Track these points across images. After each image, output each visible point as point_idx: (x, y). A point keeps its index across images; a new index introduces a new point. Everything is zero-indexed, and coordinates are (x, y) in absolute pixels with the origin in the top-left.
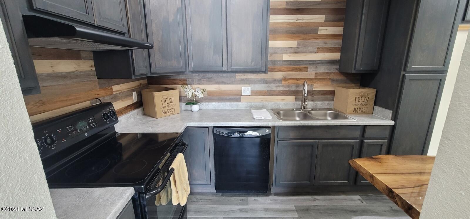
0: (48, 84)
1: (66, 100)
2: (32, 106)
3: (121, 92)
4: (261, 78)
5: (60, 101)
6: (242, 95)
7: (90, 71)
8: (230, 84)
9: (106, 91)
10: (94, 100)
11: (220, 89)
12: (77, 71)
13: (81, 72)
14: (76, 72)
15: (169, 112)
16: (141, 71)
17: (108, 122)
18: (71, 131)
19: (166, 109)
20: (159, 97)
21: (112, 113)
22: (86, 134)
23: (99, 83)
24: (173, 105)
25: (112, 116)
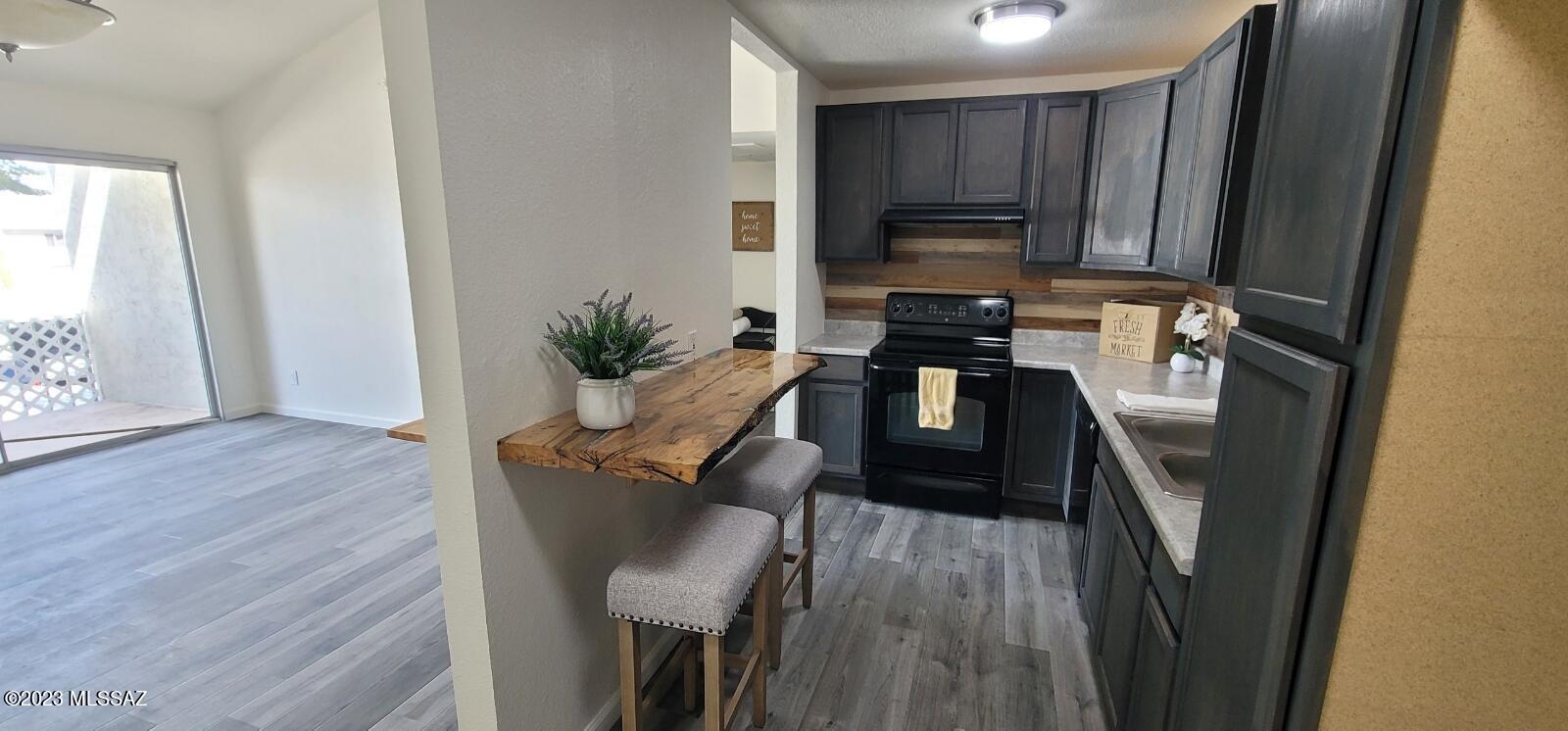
2: (925, 279)
3: (1071, 293)
7: (1009, 253)
10: (1003, 291)
12: (986, 251)
13: (992, 253)
15: (1126, 351)
16: (1043, 256)
17: (987, 319)
18: (932, 310)
19: (1120, 341)
20: (1111, 313)
21: (1002, 313)
22: (947, 320)
23: (1022, 271)
24: (1138, 340)
25: (1001, 315)
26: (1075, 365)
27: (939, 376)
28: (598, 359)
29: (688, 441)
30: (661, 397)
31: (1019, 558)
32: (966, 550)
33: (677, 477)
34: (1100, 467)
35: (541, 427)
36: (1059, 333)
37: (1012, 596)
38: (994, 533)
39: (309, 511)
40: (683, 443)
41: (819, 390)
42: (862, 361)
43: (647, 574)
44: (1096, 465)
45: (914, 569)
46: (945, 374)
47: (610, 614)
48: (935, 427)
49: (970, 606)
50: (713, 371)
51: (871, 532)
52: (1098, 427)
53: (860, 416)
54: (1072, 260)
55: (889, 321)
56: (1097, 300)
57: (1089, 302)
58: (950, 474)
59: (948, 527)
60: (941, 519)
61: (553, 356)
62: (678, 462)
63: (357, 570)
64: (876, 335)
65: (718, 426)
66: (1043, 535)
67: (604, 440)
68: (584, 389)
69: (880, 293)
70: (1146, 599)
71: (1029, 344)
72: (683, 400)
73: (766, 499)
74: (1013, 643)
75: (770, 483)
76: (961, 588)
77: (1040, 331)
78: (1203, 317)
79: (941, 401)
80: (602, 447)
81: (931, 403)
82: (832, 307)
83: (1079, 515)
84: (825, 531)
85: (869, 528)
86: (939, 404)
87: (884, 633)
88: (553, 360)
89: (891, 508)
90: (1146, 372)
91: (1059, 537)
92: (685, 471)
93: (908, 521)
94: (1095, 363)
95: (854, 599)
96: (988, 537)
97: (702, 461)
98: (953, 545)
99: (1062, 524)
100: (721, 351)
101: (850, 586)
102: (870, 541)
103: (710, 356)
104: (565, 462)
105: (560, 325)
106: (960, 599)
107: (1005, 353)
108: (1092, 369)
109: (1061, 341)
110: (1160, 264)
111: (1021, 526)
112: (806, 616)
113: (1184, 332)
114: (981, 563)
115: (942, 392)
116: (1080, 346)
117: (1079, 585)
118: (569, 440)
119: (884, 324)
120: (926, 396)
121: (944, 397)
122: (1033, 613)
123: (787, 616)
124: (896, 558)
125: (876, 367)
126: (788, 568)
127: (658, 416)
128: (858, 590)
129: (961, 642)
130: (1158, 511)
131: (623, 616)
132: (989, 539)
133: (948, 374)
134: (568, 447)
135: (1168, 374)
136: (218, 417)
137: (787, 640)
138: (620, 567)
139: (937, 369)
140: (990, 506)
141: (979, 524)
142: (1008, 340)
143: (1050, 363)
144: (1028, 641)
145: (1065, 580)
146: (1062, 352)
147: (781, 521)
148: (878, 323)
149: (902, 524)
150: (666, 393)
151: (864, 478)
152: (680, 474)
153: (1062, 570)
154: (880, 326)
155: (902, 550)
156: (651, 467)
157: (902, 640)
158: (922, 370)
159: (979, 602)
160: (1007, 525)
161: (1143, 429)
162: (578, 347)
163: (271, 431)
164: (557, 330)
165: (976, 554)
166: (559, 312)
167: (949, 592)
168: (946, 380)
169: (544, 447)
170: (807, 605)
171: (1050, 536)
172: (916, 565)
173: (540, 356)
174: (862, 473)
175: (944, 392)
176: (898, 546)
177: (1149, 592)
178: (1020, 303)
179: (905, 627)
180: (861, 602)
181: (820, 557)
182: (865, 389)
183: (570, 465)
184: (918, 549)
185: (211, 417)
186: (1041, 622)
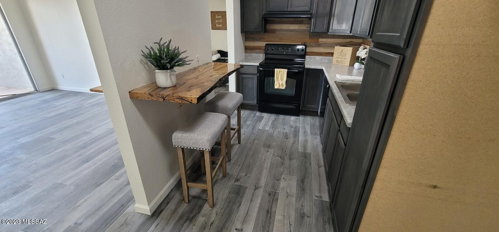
2: (278, 39)
3: (325, 43)
7: (306, 29)
9: (314, 40)
10: (303, 43)
14: (298, 29)
15: (341, 63)
16: (317, 30)
17: (298, 53)
18: (280, 50)
19: (339, 59)
20: (337, 50)
21: (302, 50)
22: (285, 53)
23: (309, 36)
24: (345, 59)
25: (302, 51)
26: (325, 67)
27: (281, 71)
28: (161, 62)
29: (195, 90)
30: (186, 77)
31: (304, 127)
32: (288, 126)
33: (190, 102)
34: (329, 99)
35: (144, 87)
36: (321, 57)
37: (301, 138)
38: (297, 120)
39: (75, 121)
40: (192, 91)
41: (243, 77)
42: (256, 67)
43: (185, 133)
44: (328, 98)
45: (273, 131)
46: (283, 71)
47: (174, 146)
48: (280, 88)
49: (289, 141)
50: (205, 69)
51: (260, 121)
52: (329, 86)
53: (256, 85)
54: (326, 31)
55: (266, 54)
56: (332, 46)
57: (331, 46)
58: (284, 103)
59: (283, 119)
60: (281, 117)
61: (146, 62)
62: (191, 96)
63: (93, 138)
64: (262, 58)
65: (205, 86)
66: (312, 120)
67: (166, 91)
68: (157, 73)
69: (263, 44)
70: (338, 136)
71: (311, 61)
72: (194, 78)
73: (224, 111)
74: (300, 151)
75: (226, 105)
76: (286, 136)
77: (315, 56)
78: (366, 50)
79: (282, 80)
80: (165, 93)
81: (279, 80)
82: (247, 49)
83: (322, 115)
84: (245, 121)
85: (259, 120)
86: (281, 81)
87: (263, 150)
88: (146, 64)
89: (266, 114)
90: (346, 69)
91: (317, 121)
92: (193, 100)
93: (271, 118)
94: (331, 67)
95: (254, 140)
96: (295, 122)
97: (199, 96)
98: (285, 124)
99: (318, 117)
100: (208, 63)
101: (253, 137)
102: (259, 124)
103: (204, 65)
104: (152, 98)
105: (146, 51)
106: (286, 140)
107: (303, 64)
108: (330, 68)
109: (321, 60)
110: (354, 33)
111: (305, 118)
112: (239, 146)
113: (359, 56)
114: (293, 129)
115: (282, 77)
116: (327, 61)
117: (321, 133)
118: (153, 91)
119: (264, 55)
120: (277, 78)
121: (283, 78)
122: (307, 143)
123: (233, 146)
124: (267, 128)
125: (261, 69)
126: (232, 132)
127: (185, 83)
128: (255, 138)
129: (285, 151)
130: (344, 109)
131: (178, 146)
132: (296, 122)
133: (284, 71)
134: (153, 93)
135: (353, 70)
136: (37, 91)
137: (233, 153)
138: (176, 132)
139: (281, 69)
140: (297, 112)
141: (293, 118)
142: (304, 60)
143: (317, 67)
144: (305, 151)
145: (317, 133)
146: (321, 63)
147: (229, 117)
148: (262, 54)
149: (269, 118)
150: (188, 76)
151: (258, 105)
152: (191, 100)
153: (317, 130)
154: (263, 55)
155: (269, 126)
156: (182, 98)
157: (268, 151)
158: (276, 70)
159: (291, 140)
160: (301, 118)
161: (342, 86)
162: (153, 59)
163: (57, 95)
164: (146, 53)
165: (291, 127)
166: (145, 46)
167: (283, 138)
168: (284, 73)
169: (145, 93)
170: (239, 143)
171: (314, 121)
172: (273, 130)
173: (141, 62)
174: (257, 104)
175: (283, 77)
176: (268, 125)
177: (339, 133)
178: (308, 47)
179: (269, 148)
180: (256, 141)
181: (243, 129)
182: (258, 76)
183: (155, 99)
184: (274, 126)
185: (35, 91)
186: (309, 145)
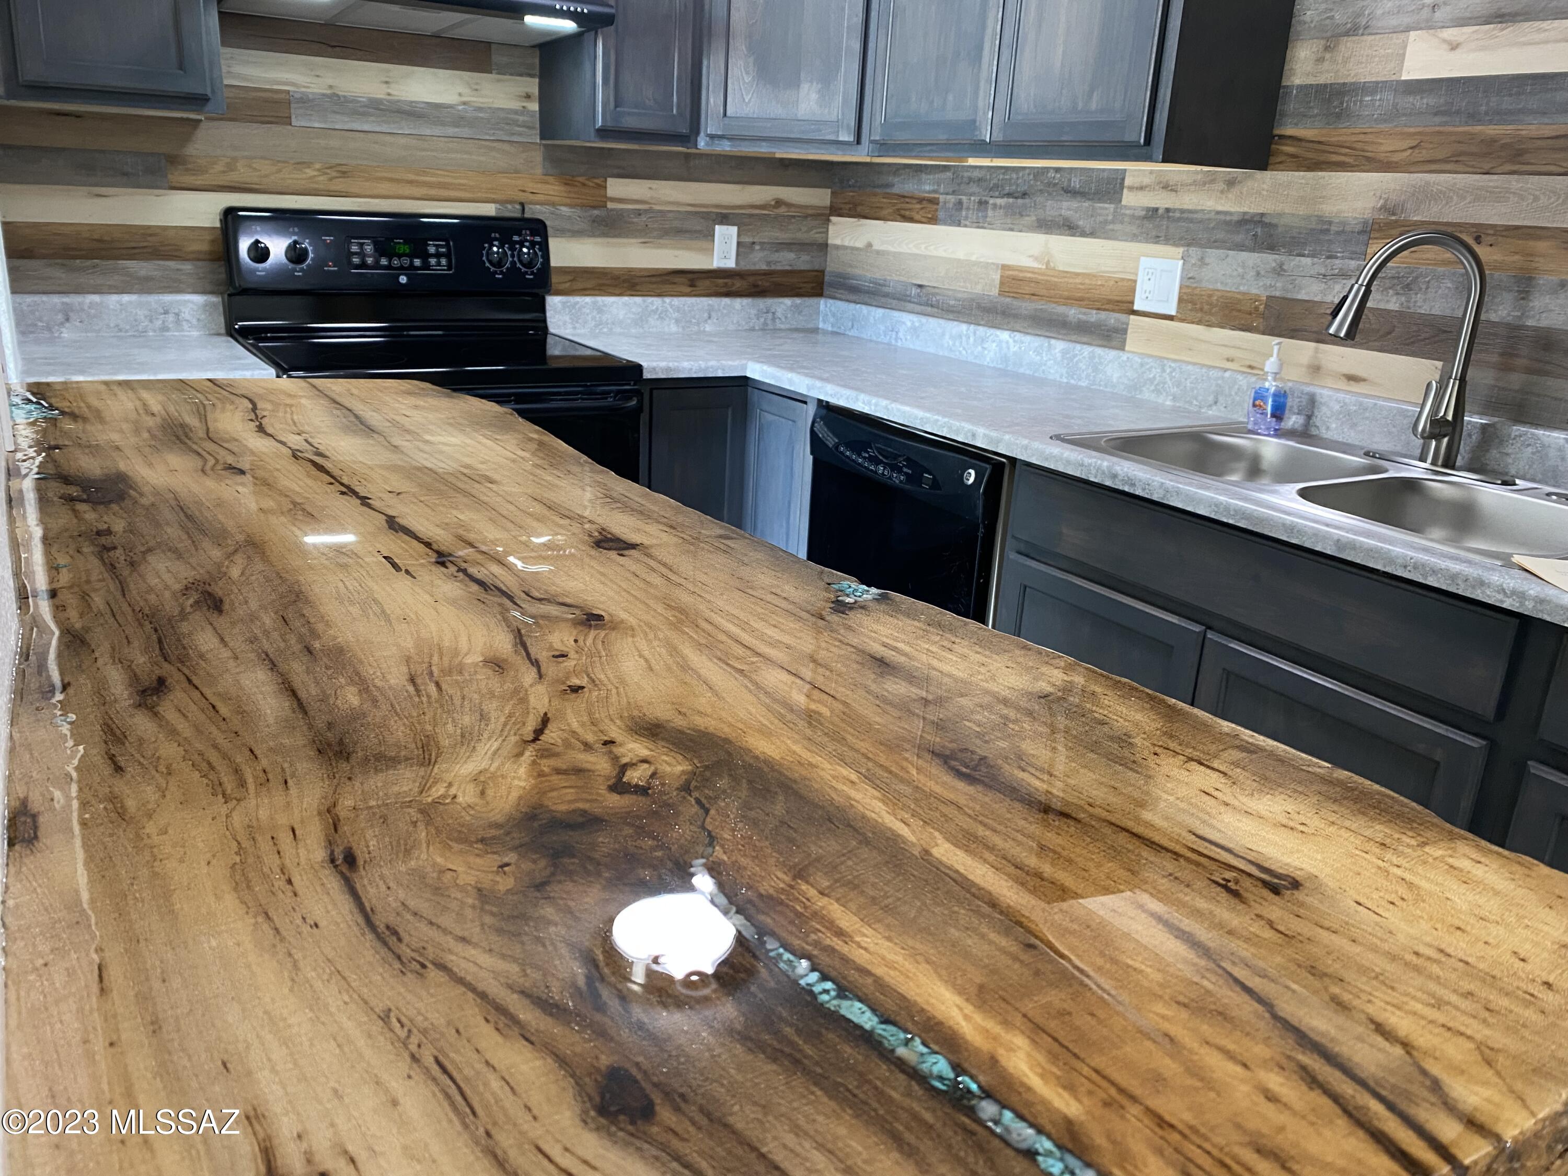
0: (366, 127)
1: (411, 182)
2: (316, 173)
3: (646, 211)
4: (1246, 209)
5: (391, 180)
6: (1136, 307)
7: (516, 112)
8: (1092, 234)
9: (576, 189)
10: (509, 206)
11: (1048, 263)
12: (464, 103)
13: (480, 109)
14: (460, 108)
16: (631, 117)
17: (500, 274)
18: (362, 254)
21: (529, 256)
22: (403, 279)
23: (544, 157)
25: (526, 265)
26: (758, 362)
64: (199, 334)
69: (194, 212)
71: (579, 331)
109: (640, 320)
143: (710, 364)
154: (204, 306)
